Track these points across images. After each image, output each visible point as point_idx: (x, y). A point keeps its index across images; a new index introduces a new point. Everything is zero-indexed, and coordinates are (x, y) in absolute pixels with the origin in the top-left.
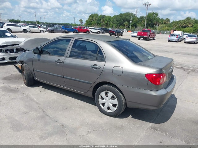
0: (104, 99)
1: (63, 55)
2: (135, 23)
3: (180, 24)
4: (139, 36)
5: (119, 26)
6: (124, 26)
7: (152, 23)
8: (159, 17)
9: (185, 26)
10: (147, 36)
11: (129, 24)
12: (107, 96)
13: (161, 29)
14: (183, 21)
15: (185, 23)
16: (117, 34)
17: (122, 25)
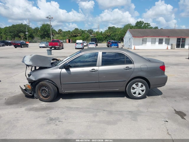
0: (135, 89)
1: (95, 65)
2: (31, 34)
3: (71, 34)
4: (51, 46)
5: (14, 38)
6: (20, 37)
7: (47, 33)
8: (53, 28)
9: (75, 35)
10: (58, 46)
11: (25, 35)
12: (138, 86)
13: (57, 38)
14: (73, 31)
15: (75, 33)
16: (23, 46)
17: (17, 37)
